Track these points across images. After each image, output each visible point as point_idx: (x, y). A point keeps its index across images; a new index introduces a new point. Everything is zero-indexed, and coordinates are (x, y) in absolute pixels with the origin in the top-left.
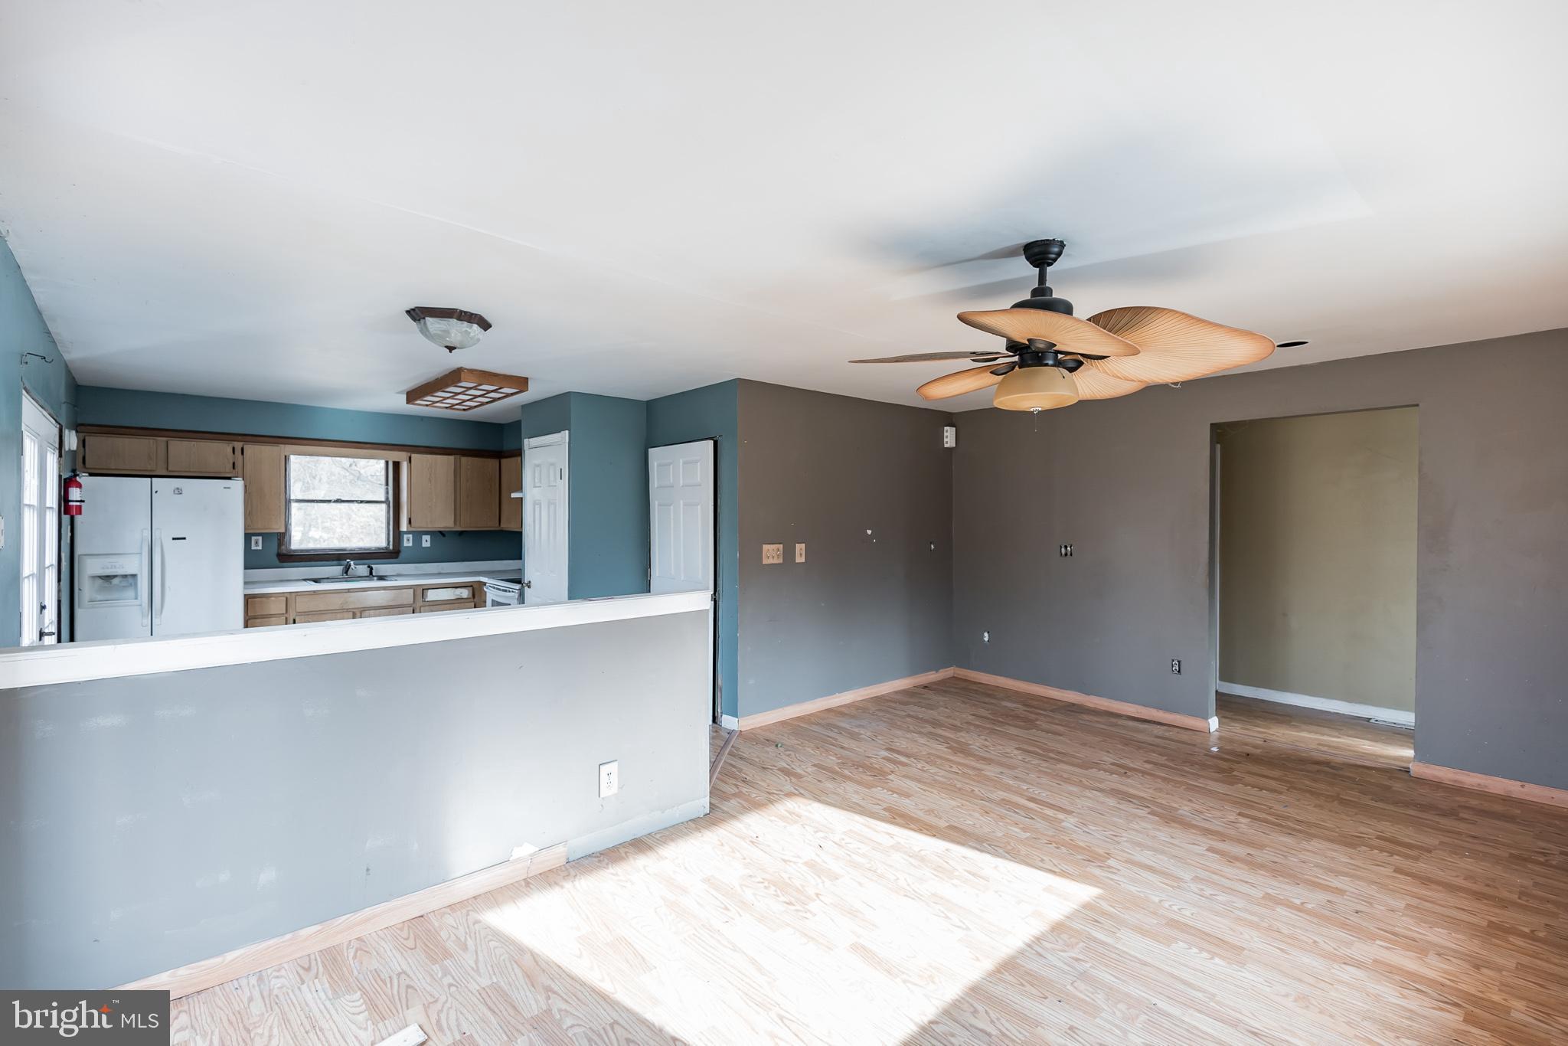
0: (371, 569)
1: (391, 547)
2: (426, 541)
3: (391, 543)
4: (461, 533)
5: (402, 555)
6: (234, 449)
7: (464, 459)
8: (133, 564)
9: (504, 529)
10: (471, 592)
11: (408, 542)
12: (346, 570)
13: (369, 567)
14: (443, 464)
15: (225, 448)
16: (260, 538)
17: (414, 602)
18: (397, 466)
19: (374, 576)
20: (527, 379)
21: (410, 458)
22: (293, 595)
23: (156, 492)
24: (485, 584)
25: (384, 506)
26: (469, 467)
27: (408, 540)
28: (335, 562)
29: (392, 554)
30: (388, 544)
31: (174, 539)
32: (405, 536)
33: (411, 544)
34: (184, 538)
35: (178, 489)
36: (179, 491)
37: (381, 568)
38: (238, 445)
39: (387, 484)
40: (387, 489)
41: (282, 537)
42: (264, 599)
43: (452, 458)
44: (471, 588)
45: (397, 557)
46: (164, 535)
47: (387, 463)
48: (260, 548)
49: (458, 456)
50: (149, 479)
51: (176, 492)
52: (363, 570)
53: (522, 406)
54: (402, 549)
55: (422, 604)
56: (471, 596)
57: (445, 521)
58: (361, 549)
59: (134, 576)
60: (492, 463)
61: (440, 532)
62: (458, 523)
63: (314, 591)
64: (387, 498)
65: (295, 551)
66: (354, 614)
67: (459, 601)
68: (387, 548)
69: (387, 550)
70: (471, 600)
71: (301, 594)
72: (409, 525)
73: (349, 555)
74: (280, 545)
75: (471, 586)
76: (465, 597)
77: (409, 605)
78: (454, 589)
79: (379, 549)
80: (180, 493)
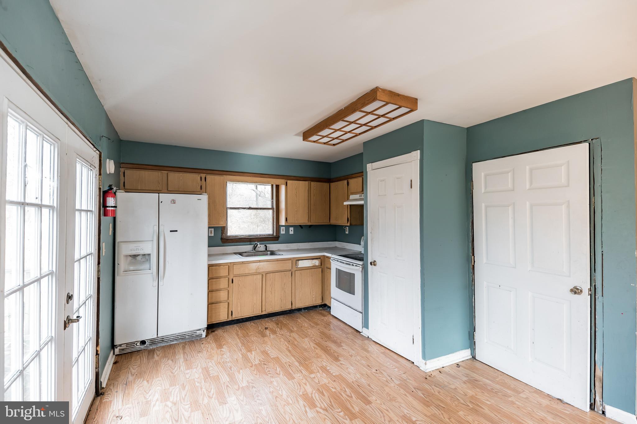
0: (266, 247)
1: (275, 234)
2: (292, 231)
3: (275, 232)
4: (310, 226)
5: (280, 239)
6: (201, 177)
7: (312, 183)
8: (149, 248)
9: (332, 224)
10: (320, 262)
11: (283, 231)
12: (255, 248)
13: (265, 246)
14: (303, 185)
15: (197, 177)
16: (213, 229)
17: (292, 268)
18: (278, 187)
19: (267, 251)
20: (417, 99)
21: (287, 183)
22: (232, 264)
23: (161, 202)
24: (329, 258)
25: (271, 211)
26: (315, 188)
28: (249, 243)
29: (275, 238)
30: (274, 233)
31: (171, 231)
32: (282, 228)
34: (177, 231)
35: (173, 200)
36: (174, 202)
37: (272, 247)
38: (203, 176)
39: (272, 199)
40: (273, 201)
41: (224, 229)
42: (217, 267)
43: (307, 182)
44: (320, 260)
45: (278, 240)
46: (165, 229)
47: (272, 186)
48: (213, 235)
49: (310, 182)
50: (158, 194)
51: (173, 202)
52: (261, 247)
53: (364, 143)
54: (280, 235)
55: (295, 269)
56: (320, 265)
57: (303, 220)
58: (260, 235)
59: (149, 255)
60: (326, 185)
61: (300, 226)
62: (309, 221)
63: (242, 262)
64: (273, 206)
65: (230, 236)
66: (262, 275)
67: (314, 267)
68: (273, 235)
69: (273, 236)
70: (320, 267)
71: (235, 263)
72: (286, 222)
73: (255, 239)
74: (222, 233)
75: (320, 258)
76: (317, 265)
77: (290, 270)
78: (312, 260)
79: (269, 235)
80: (174, 203)
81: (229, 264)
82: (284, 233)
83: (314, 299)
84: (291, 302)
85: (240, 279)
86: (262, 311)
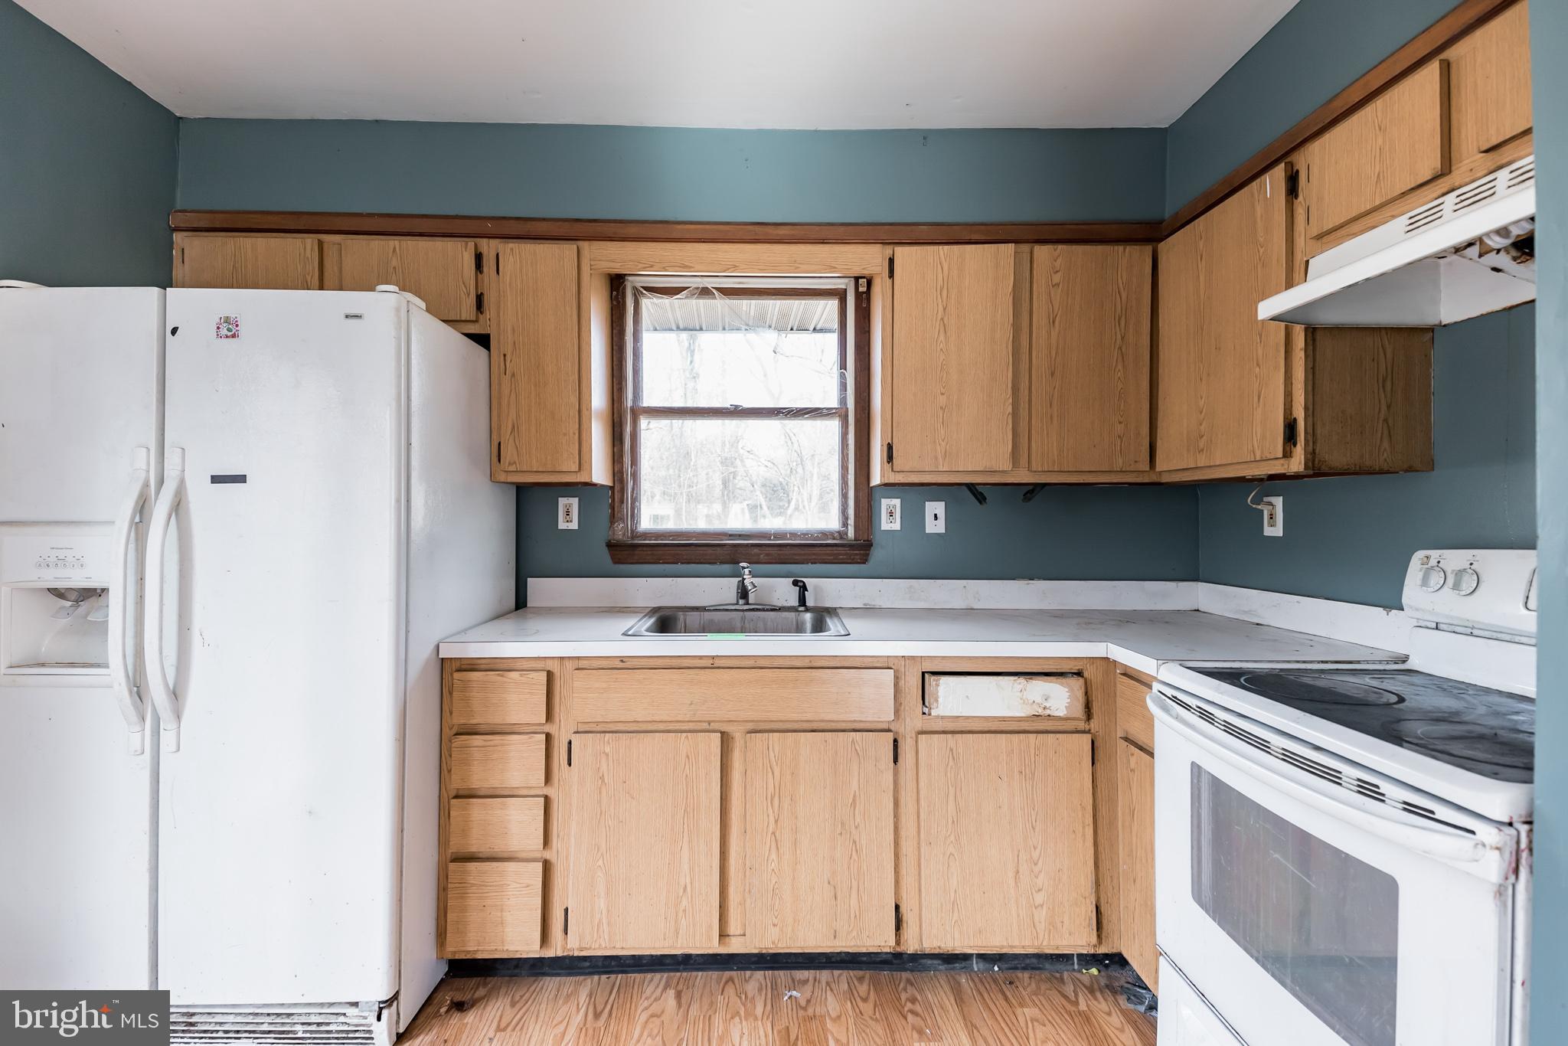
0: (803, 589)
1: (851, 533)
2: (935, 517)
3: (851, 522)
4: (1032, 491)
5: (877, 554)
6: (479, 258)
7: (1042, 252)
9: (1166, 479)
10: (1080, 694)
11: (890, 516)
12: (743, 593)
13: (795, 583)
16: (575, 501)
17: (897, 712)
18: (862, 305)
19: (807, 610)
21: (891, 261)
22: (569, 665)
23: (174, 331)
24: (1142, 681)
25: (834, 425)
26: (1057, 278)
27: (891, 514)
28: (727, 568)
29: (853, 550)
30: (845, 524)
31: (215, 479)
32: (885, 503)
33: (896, 526)
34: (241, 479)
35: (227, 320)
36: (229, 328)
37: (829, 589)
38: (488, 247)
39: (843, 366)
40: (843, 377)
41: (621, 501)
42: (492, 677)
43: (1009, 251)
44: (1077, 683)
45: (864, 561)
48: (574, 525)
49: (1027, 248)
51: (224, 332)
52: (781, 590)
54: (877, 539)
55: (919, 725)
56: (1079, 711)
57: (985, 455)
58: (779, 535)
59: (102, 592)
60: (1132, 259)
61: (971, 487)
62: (1024, 461)
64: (843, 401)
65: (646, 535)
66: (726, 739)
67: (1040, 726)
68: (842, 535)
69: (841, 538)
70: (1082, 725)
71: (583, 664)
72: (887, 466)
73: (756, 550)
74: (613, 518)
75: (1079, 674)
76: (1061, 712)
77: (885, 726)
78: (1022, 680)
79: (825, 534)
80: (234, 336)
81: (554, 667)
82: (897, 526)
83: (1041, 915)
84: (897, 907)
85: (607, 750)
86: (723, 935)
